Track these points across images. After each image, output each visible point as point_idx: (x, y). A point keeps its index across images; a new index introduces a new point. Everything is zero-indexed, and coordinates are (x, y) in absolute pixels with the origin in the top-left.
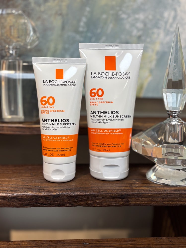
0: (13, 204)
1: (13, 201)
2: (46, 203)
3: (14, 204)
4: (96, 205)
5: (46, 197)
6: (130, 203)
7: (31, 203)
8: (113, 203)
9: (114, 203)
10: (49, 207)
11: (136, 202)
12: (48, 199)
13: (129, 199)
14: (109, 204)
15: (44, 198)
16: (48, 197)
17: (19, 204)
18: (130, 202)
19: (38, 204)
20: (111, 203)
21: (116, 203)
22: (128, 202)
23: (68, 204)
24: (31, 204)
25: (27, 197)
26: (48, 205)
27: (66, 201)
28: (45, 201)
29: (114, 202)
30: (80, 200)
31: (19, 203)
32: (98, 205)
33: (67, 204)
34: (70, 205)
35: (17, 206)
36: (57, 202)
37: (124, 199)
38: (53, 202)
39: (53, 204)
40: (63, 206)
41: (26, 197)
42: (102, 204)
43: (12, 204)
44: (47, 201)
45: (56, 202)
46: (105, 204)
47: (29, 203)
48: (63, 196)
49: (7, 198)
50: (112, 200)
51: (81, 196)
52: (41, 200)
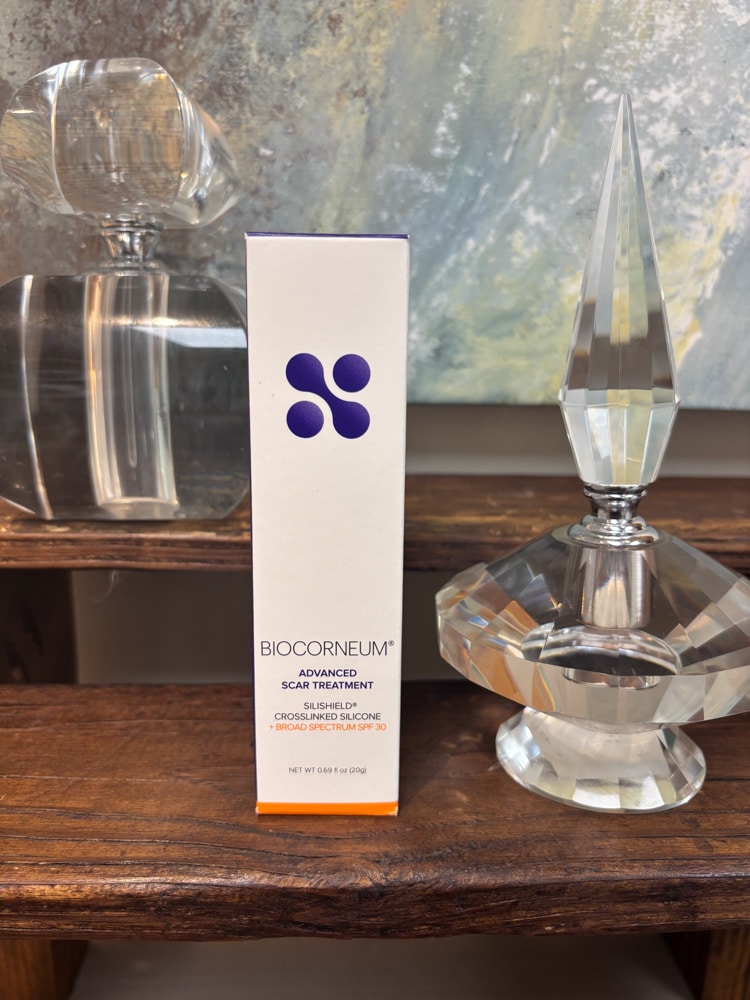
0: (177, 927)
1: (179, 914)
2: (326, 921)
3: (185, 926)
4: (549, 928)
5: (328, 898)
6: (702, 916)
7: (258, 922)
8: (627, 917)
9: (630, 921)
10: (339, 938)
11: (728, 911)
12: (338, 905)
13: (698, 903)
14: (608, 922)
15: (315, 900)
16: (337, 900)
17: (206, 927)
18: (702, 913)
19: (293, 928)
20: (618, 921)
21: (638, 920)
22: (694, 913)
23: (426, 925)
24: (258, 926)
25: (241, 897)
26: (338, 931)
27: (415, 912)
28: (322, 914)
29: (631, 914)
30: (481, 911)
31: (208, 922)
32: (558, 927)
33: (421, 925)
34: (431, 932)
35: (200, 936)
36: (374, 916)
37: (675, 900)
38: (359, 917)
39: (359, 928)
40: (403, 934)
41: (236, 900)
42: (576, 925)
43: (174, 928)
44: (333, 915)
45: (373, 919)
46: (593, 923)
47: (251, 921)
48: (404, 893)
49: (150, 903)
50: (621, 907)
51: (482, 894)
52: (302, 909)
